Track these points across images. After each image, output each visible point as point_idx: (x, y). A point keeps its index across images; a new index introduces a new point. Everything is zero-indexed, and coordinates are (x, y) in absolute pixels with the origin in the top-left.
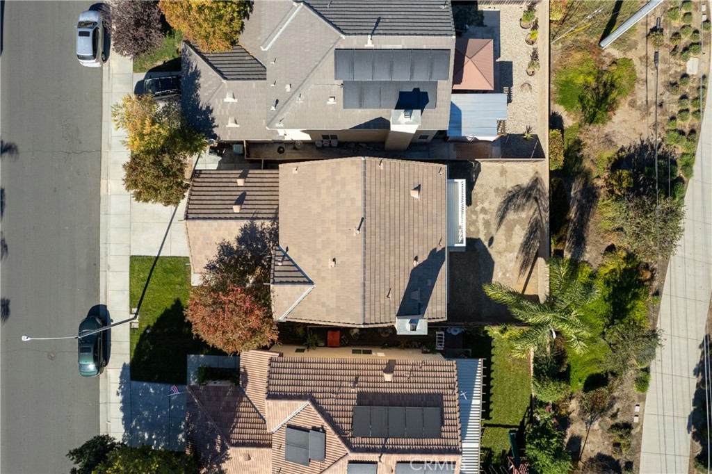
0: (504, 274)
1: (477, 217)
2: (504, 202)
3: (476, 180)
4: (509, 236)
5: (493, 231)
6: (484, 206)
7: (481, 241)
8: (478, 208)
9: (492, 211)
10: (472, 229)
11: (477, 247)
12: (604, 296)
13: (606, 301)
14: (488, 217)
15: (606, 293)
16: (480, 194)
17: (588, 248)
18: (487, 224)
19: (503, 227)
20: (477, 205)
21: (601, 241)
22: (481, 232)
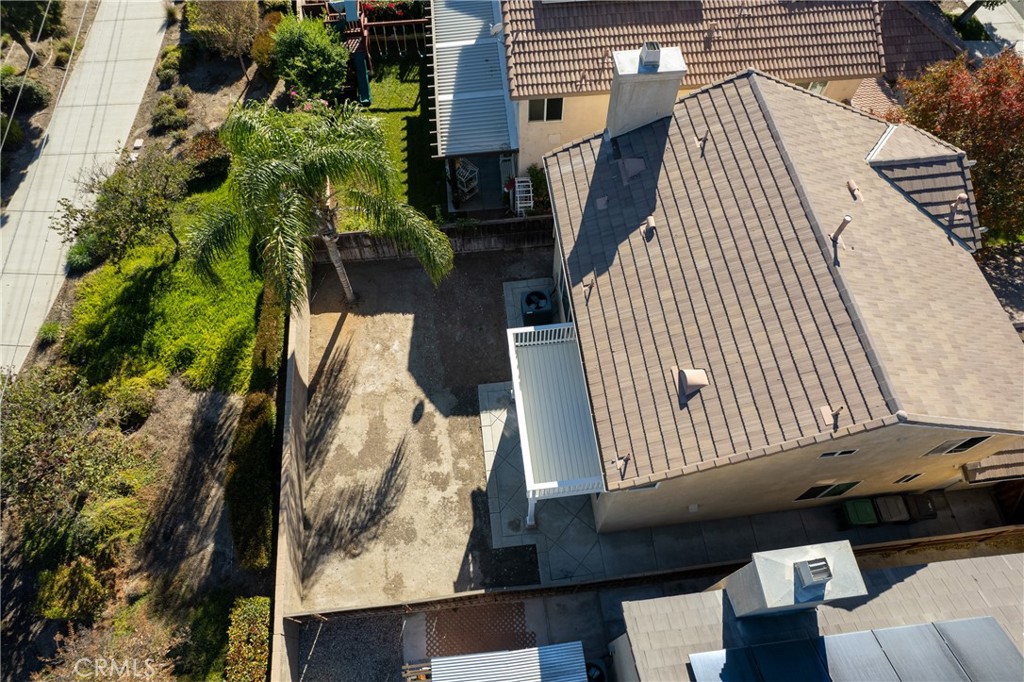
0: (386, 348)
1: (455, 464)
2: (390, 509)
3: (466, 556)
4: (377, 428)
5: (415, 436)
6: (440, 494)
7: (442, 412)
8: (454, 486)
9: (420, 483)
10: (466, 436)
11: (452, 397)
12: (165, 322)
13: (162, 314)
14: (429, 468)
15: (159, 327)
16: (451, 522)
17: (187, 420)
18: (430, 451)
19: (392, 447)
20: (459, 493)
21: (151, 439)
22: (445, 431)
